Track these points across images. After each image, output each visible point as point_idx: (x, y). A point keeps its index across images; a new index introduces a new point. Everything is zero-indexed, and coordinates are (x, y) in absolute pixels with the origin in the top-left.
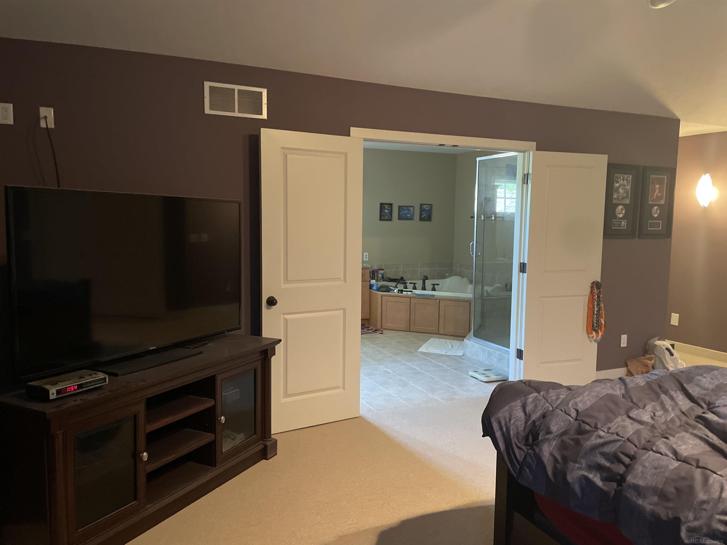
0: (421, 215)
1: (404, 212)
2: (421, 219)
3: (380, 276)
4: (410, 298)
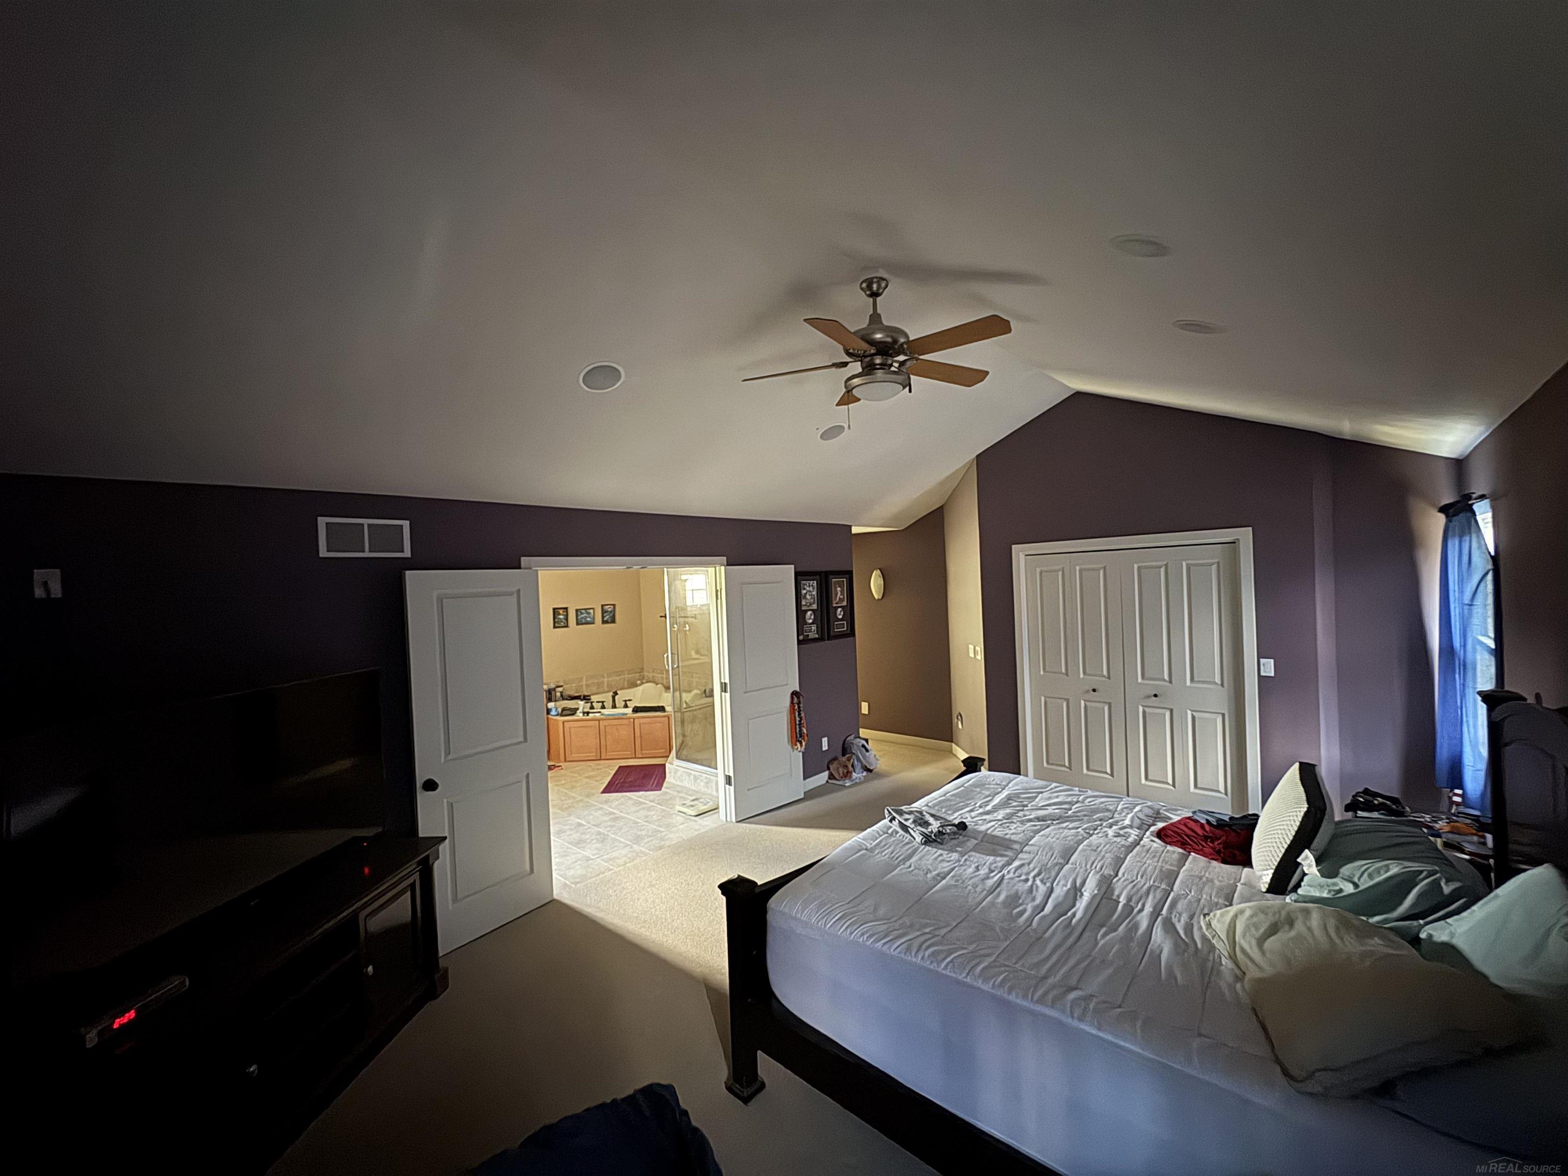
0: (603, 617)
1: (583, 616)
2: (604, 622)
3: (558, 694)
4: (599, 720)
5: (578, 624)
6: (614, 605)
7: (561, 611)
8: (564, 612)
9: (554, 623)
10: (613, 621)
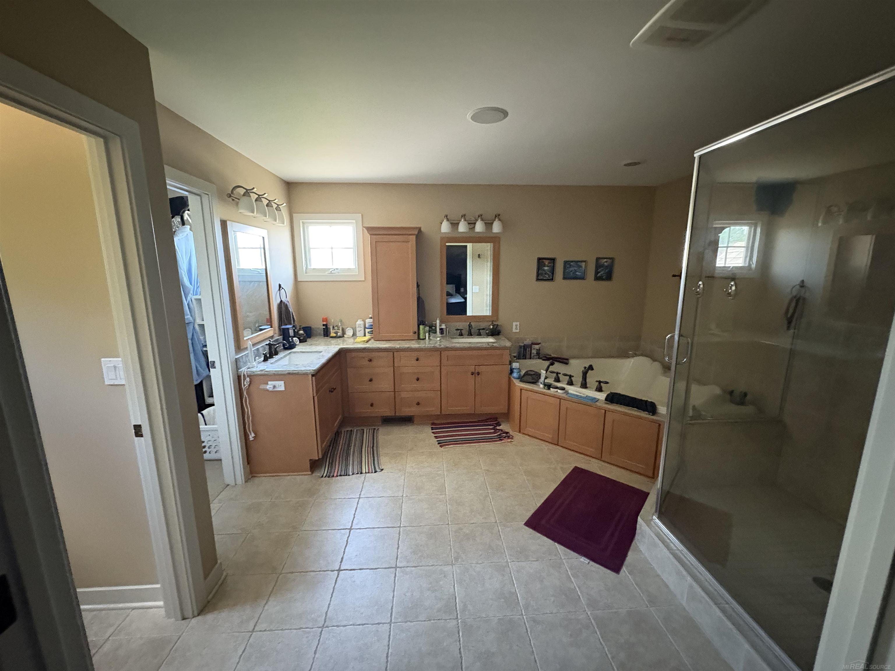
0: (597, 273)
1: (571, 269)
2: (597, 278)
3: (534, 352)
4: (560, 399)
5: (564, 278)
6: (612, 259)
7: (547, 262)
8: (549, 263)
9: (538, 275)
10: (609, 277)
